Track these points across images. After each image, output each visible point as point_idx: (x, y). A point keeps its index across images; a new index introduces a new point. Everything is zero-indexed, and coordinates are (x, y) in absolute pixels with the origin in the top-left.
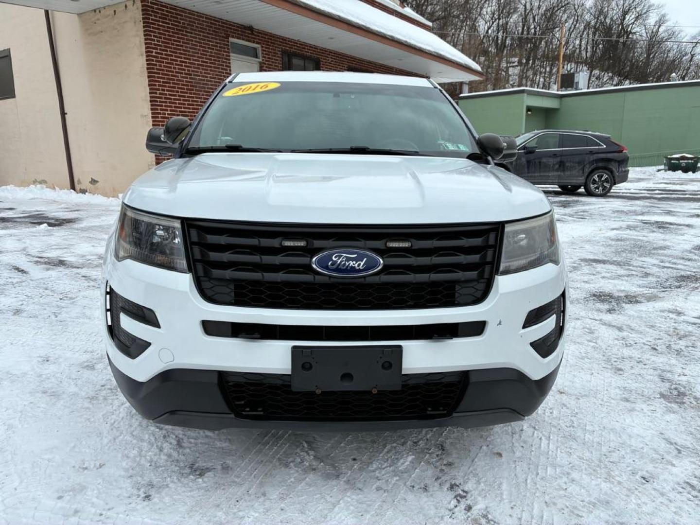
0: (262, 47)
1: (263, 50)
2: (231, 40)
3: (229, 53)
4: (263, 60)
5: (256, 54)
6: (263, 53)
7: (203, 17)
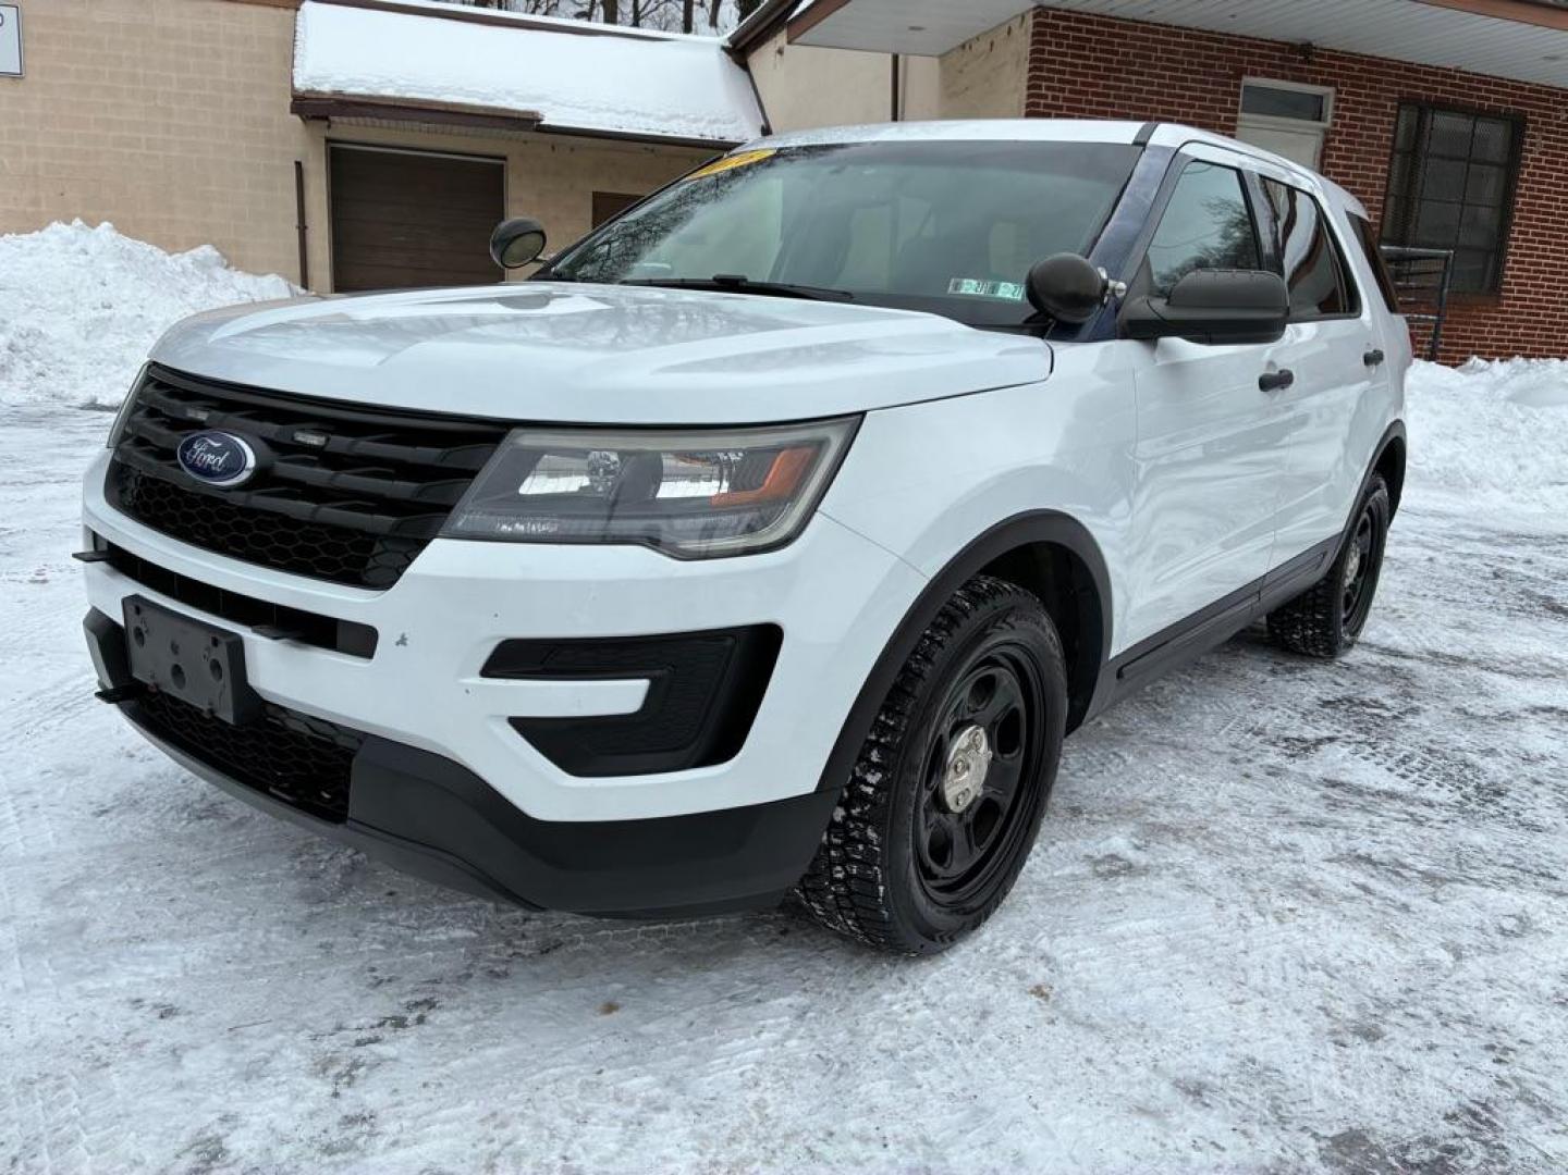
0: (1339, 92)
1: (1340, 100)
2: (1248, 80)
3: (1236, 112)
4: (1335, 124)
5: (1321, 112)
6: (1337, 108)
7: (1179, 35)
